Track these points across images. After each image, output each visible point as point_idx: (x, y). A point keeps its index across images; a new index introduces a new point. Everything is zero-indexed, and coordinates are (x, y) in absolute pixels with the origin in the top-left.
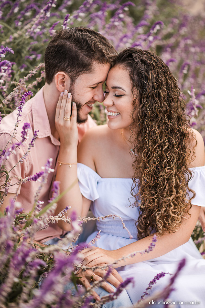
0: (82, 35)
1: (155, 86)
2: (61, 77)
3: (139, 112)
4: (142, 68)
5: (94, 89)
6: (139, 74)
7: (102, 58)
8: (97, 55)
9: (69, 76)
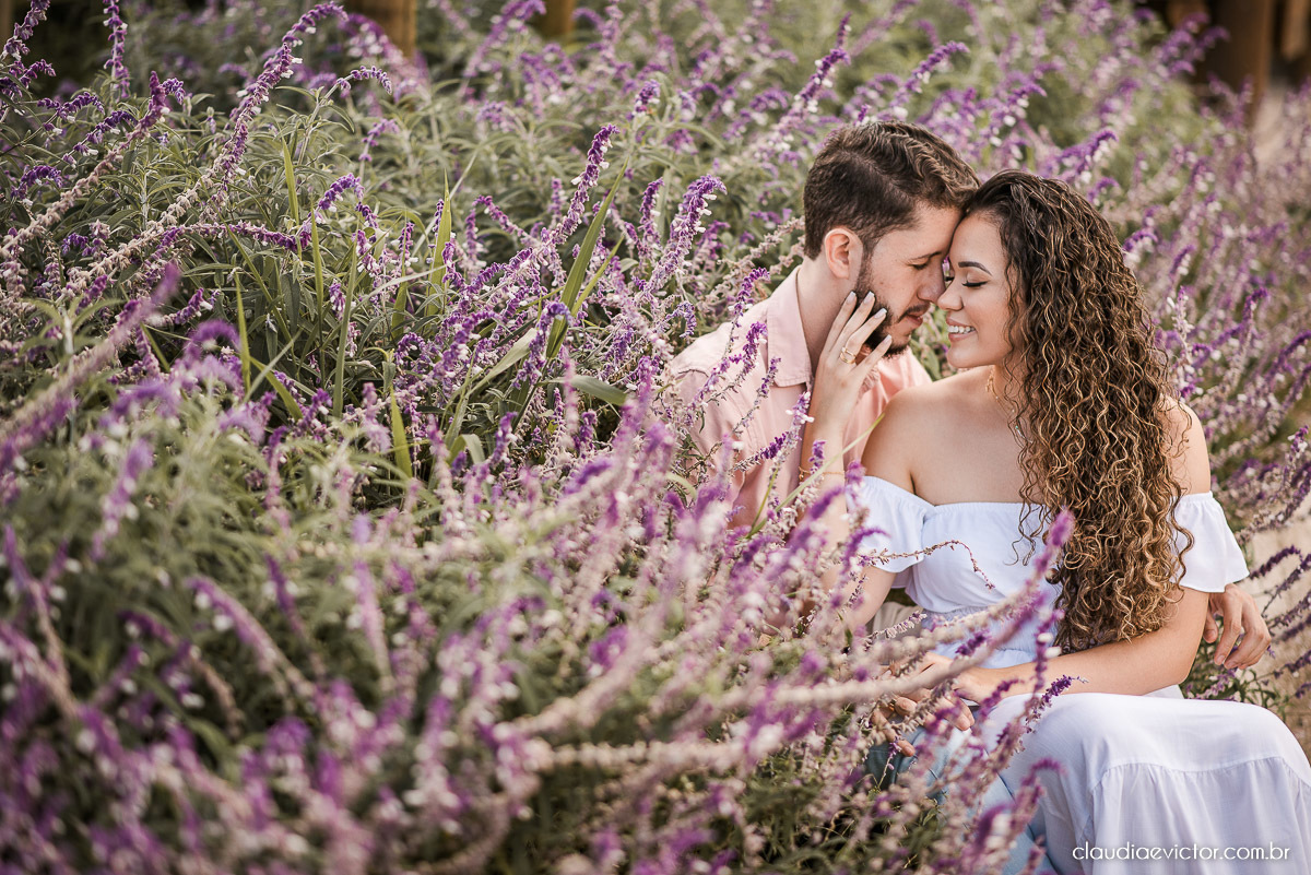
0: (893, 140)
1: (1065, 262)
2: (839, 242)
3: (1024, 325)
4: (1033, 219)
5: (921, 272)
6: (1024, 233)
7: (939, 195)
8: (927, 187)
9: (860, 237)
